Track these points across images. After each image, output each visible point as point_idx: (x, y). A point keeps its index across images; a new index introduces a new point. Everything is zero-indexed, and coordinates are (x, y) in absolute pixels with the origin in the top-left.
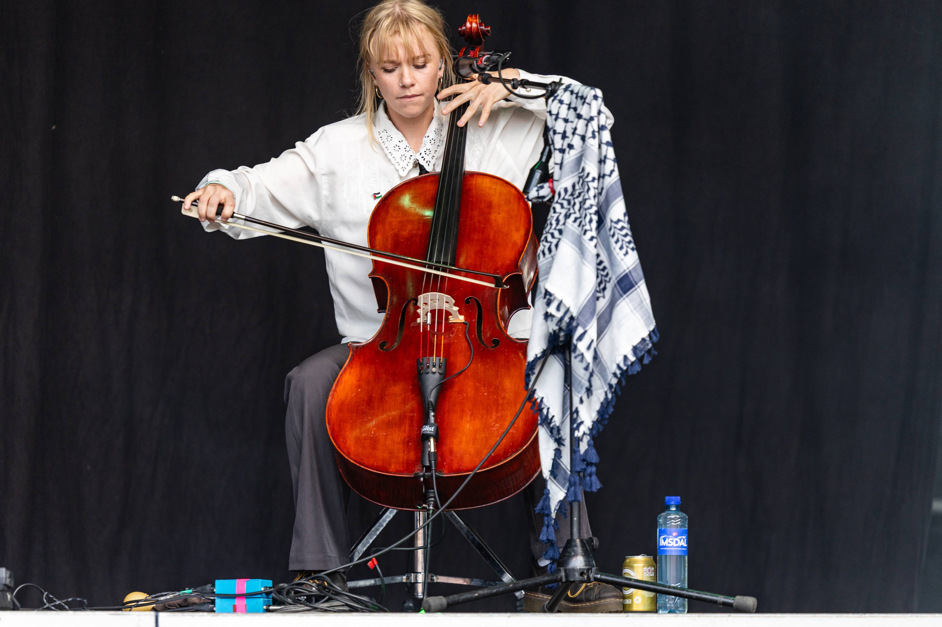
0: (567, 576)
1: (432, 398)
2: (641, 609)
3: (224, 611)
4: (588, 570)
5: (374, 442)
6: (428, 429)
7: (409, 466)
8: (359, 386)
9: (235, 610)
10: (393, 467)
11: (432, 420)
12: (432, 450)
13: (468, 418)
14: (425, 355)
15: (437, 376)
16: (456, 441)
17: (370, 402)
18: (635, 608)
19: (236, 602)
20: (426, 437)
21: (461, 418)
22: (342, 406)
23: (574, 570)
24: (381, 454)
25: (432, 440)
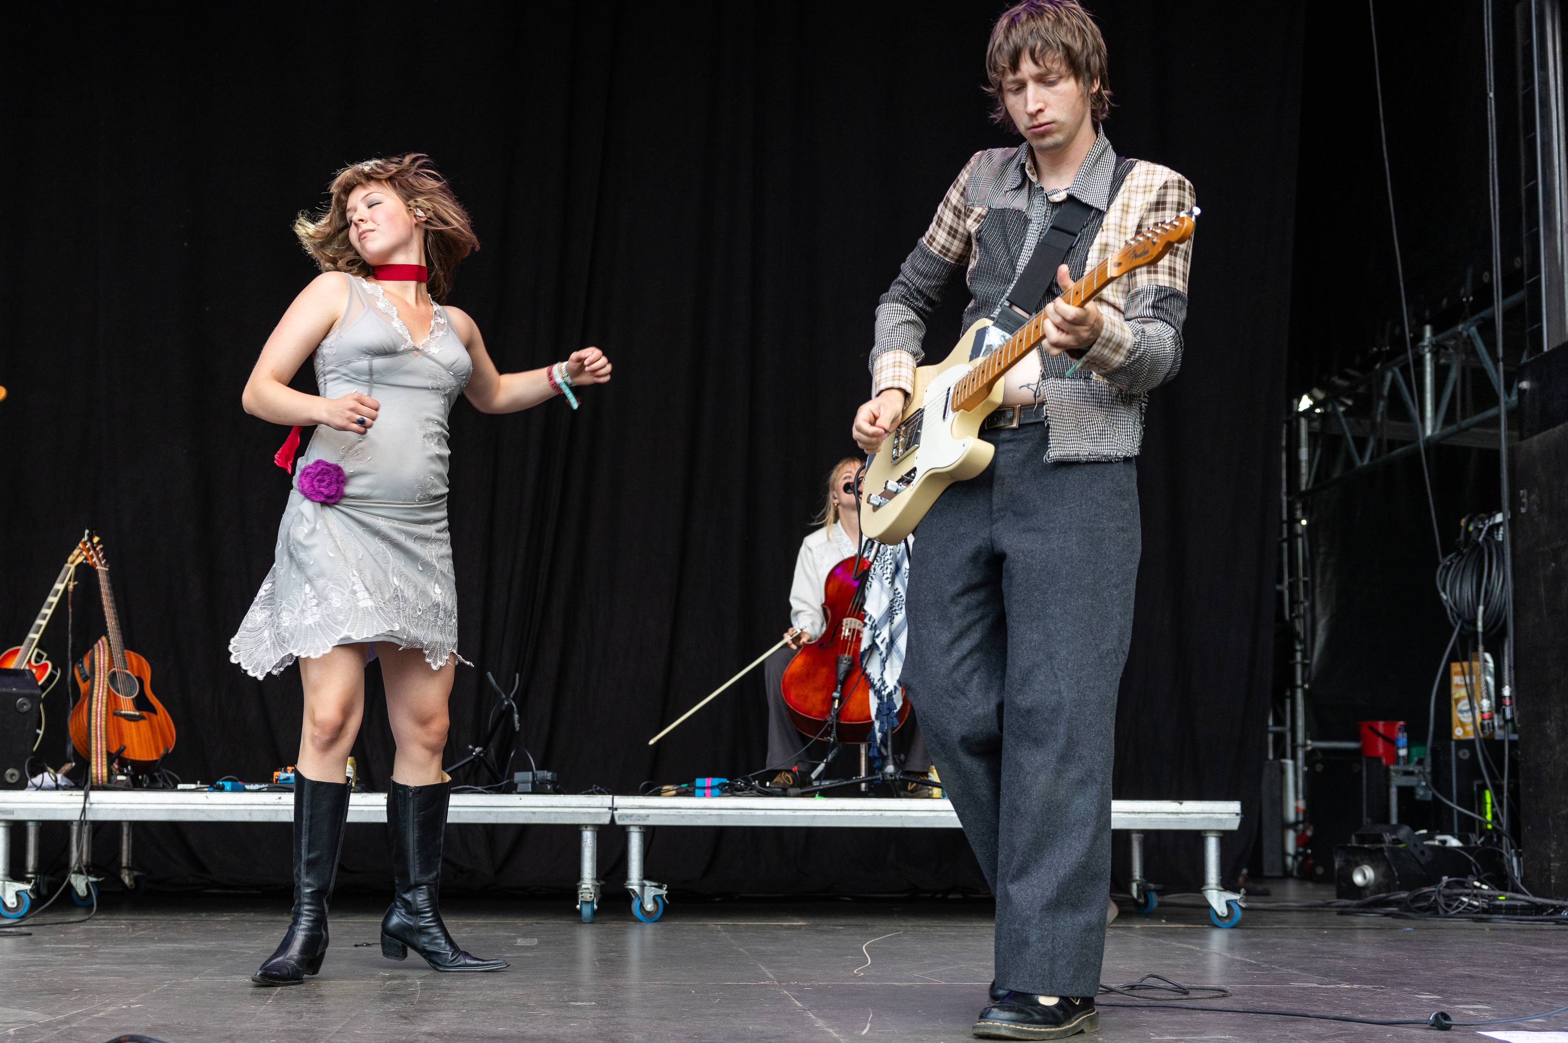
0: (883, 777)
1: (841, 678)
2: (938, 796)
3: (700, 796)
4: (895, 773)
5: (806, 698)
6: (836, 694)
7: (823, 714)
8: (803, 666)
9: (705, 795)
10: (814, 714)
11: (839, 689)
12: (836, 706)
13: (860, 692)
14: (841, 653)
15: (846, 665)
16: (851, 704)
17: (808, 676)
18: (934, 796)
19: (706, 791)
20: (834, 699)
21: (857, 691)
22: (792, 676)
23: (887, 773)
24: (808, 706)
25: (837, 701)
